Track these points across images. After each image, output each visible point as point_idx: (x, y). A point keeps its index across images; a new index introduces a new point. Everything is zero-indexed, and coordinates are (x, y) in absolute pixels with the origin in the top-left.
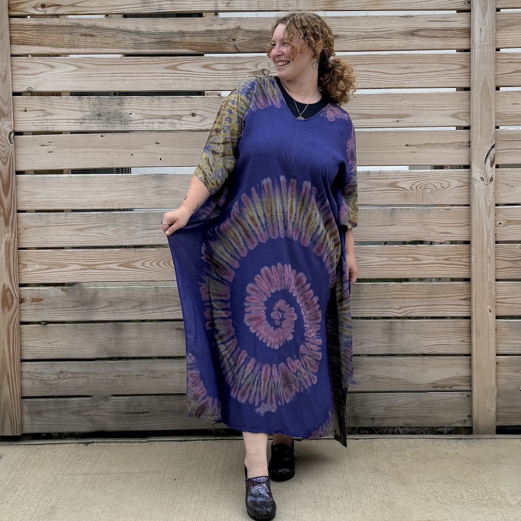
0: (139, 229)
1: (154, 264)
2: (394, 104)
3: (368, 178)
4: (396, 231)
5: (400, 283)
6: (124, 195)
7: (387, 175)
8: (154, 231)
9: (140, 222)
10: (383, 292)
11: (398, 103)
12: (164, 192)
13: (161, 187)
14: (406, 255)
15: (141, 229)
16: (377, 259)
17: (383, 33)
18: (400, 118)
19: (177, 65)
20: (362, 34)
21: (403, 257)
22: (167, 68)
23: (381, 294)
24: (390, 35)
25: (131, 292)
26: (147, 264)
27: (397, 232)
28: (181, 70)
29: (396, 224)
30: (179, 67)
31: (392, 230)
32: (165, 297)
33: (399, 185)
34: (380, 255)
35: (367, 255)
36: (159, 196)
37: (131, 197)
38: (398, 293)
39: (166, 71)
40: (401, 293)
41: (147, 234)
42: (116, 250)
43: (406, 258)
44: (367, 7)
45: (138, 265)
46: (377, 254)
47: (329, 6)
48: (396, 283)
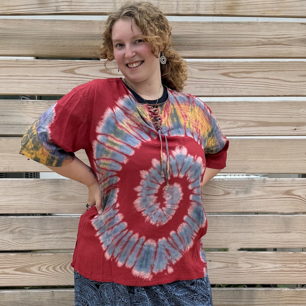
0: (35, 234)
1: (50, 268)
2: (292, 112)
3: (264, 185)
4: (290, 238)
5: (293, 289)
6: (20, 200)
7: (283, 182)
8: (50, 236)
9: (36, 227)
10: (276, 298)
11: (296, 111)
12: (60, 197)
13: (58, 192)
14: (299, 261)
15: (38, 234)
16: (270, 266)
17: (283, 40)
18: (298, 126)
19: (75, 69)
20: (262, 40)
21: (296, 263)
22: (64, 71)
23: (274, 299)
24: (290, 42)
25: (27, 296)
26: (44, 269)
27: (292, 239)
28: (79, 74)
29: (290, 231)
30: (77, 71)
31: (286, 237)
32: (61, 301)
33: (295, 193)
34: (274, 262)
35: (262, 261)
36: (56, 202)
37: (27, 202)
38: (291, 299)
39: (64, 75)
40: (294, 299)
41: (43, 239)
42: (12, 254)
43: (299, 265)
44: (267, 12)
45: (34, 269)
46: (271, 260)
47: (229, 11)
48: (289, 289)
